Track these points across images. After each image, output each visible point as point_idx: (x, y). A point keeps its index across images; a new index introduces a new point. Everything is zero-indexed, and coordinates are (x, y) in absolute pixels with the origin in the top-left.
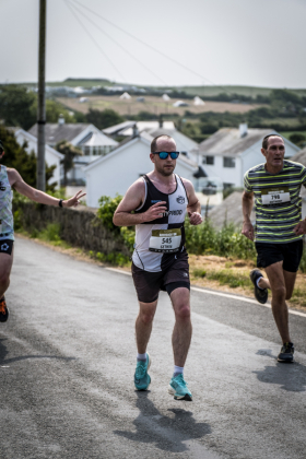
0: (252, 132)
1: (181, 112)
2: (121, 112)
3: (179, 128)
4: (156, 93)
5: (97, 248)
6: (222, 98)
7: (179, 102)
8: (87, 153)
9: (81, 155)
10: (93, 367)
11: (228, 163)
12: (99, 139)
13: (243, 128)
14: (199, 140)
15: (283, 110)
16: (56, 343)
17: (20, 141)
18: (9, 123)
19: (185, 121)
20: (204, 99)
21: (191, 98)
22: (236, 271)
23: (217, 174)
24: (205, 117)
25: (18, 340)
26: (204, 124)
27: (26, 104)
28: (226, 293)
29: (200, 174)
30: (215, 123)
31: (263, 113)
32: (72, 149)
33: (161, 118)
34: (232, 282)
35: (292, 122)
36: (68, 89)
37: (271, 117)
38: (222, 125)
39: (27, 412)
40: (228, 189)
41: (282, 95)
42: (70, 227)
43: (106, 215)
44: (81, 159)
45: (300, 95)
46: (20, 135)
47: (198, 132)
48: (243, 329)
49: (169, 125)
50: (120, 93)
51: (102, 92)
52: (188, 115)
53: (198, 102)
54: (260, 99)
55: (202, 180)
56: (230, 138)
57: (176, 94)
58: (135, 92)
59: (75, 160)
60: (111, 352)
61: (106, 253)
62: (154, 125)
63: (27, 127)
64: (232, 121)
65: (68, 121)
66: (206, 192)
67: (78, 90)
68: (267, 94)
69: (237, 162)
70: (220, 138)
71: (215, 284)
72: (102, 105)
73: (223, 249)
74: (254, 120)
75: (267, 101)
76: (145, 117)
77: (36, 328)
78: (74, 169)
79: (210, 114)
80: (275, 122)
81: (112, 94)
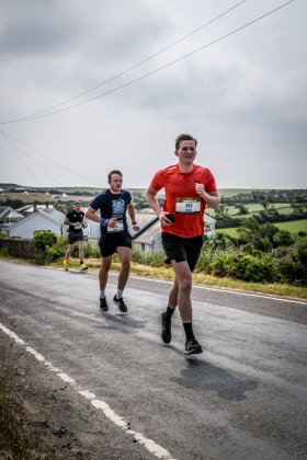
1: (56, 201)
2: (25, 201)
3: (57, 209)
4: (42, 191)
5: (32, 258)
6: (77, 194)
7: (54, 196)
8: (8, 221)
9: (4, 222)
10: (53, 299)
12: (13, 214)
19: (59, 205)
20: (68, 194)
21: (61, 193)
24: (69, 203)
26: (69, 207)
33: (47, 204)
39: (29, 316)
42: (15, 249)
43: (38, 240)
44: (5, 225)
49: (51, 207)
50: (23, 191)
51: (13, 191)
52: (59, 202)
53: (64, 195)
57: (53, 192)
58: (32, 191)
61: (37, 259)
62: (44, 207)
72: (14, 197)
76: (36, 203)
79: (71, 202)
81: (18, 191)
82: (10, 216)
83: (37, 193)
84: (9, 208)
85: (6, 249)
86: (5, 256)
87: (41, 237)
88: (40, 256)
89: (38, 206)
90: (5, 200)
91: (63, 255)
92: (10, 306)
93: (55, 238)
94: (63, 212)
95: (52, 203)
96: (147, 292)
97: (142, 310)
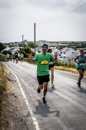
0: (68, 48)
3: (57, 48)
4: (53, 43)
6: (64, 43)
7: (57, 44)
11: (64, 53)
13: (67, 48)
14: (60, 50)
15: (73, 45)
17: (32, 50)
18: (30, 47)
19: (58, 47)
20: (61, 43)
21: (59, 43)
22: (64, 68)
23: (63, 55)
24: (61, 46)
27: (33, 45)
28: (63, 71)
29: (60, 55)
31: (70, 45)
34: (64, 70)
35: (75, 47)
36: (39, 42)
37: (71, 46)
38: (63, 47)
39: (32, 87)
40: (64, 57)
41: (73, 42)
45: (76, 42)
46: (32, 49)
47: (60, 49)
48: (65, 76)
49: (55, 48)
50: (48, 43)
52: (58, 46)
53: (60, 44)
54: (69, 43)
55: (60, 56)
56: (65, 49)
57: (56, 43)
58: (50, 42)
62: (53, 48)
63: (33, 48)
64: (65, 47)
65: (39, 47)
66: (61, 58)
67: (41, 42)
68: (71, 42)
69: (66, 53)
70: (63, 49)
71: (61, 70)
73: (63, 65)
74: (69, 47)
75: (71, 43)
76: (51, 46)
79: (62, 46)
80: (72, 47)
83: (52, 43)
92: (29, 83)
95: (56, 46)
96: (72, 79)
97: (67, 86)
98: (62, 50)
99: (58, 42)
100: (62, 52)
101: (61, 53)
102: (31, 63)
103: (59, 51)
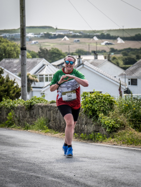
1: (108, 50)
2: (63, 50)
3: (109, 60)
7: (106, 42)
8: (41, 80)
9: (37, 81)
12: (50, 69)
16: (82, 180)
21: (115, 38)
25: (54, 179)
26: (126, 57)
29: (127, 91)
30: (134, 56)
32: (31, 77)
33: (95, 53)
42: (55, 119)
43: (87, 106)
44: (37, 84)
47: (121, 63)
50: (61, 36)
51: (48, 36)
52: (113, 50)
53: (120, 41)
57: (102, 36)
58: (74, 36)
59: (33, 85)
60: (123, 184)
72: (49, 45)
76: (80, 53)
77: (62, 173)
78: (32, 91)
81: (55, 37)
82: (44, 72)
83: (81, 40)
84: (43, 61)
85: (41, 119)
86: (43, 129)
87: (92, 102)
88: (91, 128)
89: (84, 58)
90: (36, 50)
91: (123, 126)
93: (111, 103)
94: (118, 64)
95: (103, 52)
98: (132, 67)
99: (112, 34)
100: (134, 76)
101: (134, 82)
102: (10, 125)
103: (122, 71)
